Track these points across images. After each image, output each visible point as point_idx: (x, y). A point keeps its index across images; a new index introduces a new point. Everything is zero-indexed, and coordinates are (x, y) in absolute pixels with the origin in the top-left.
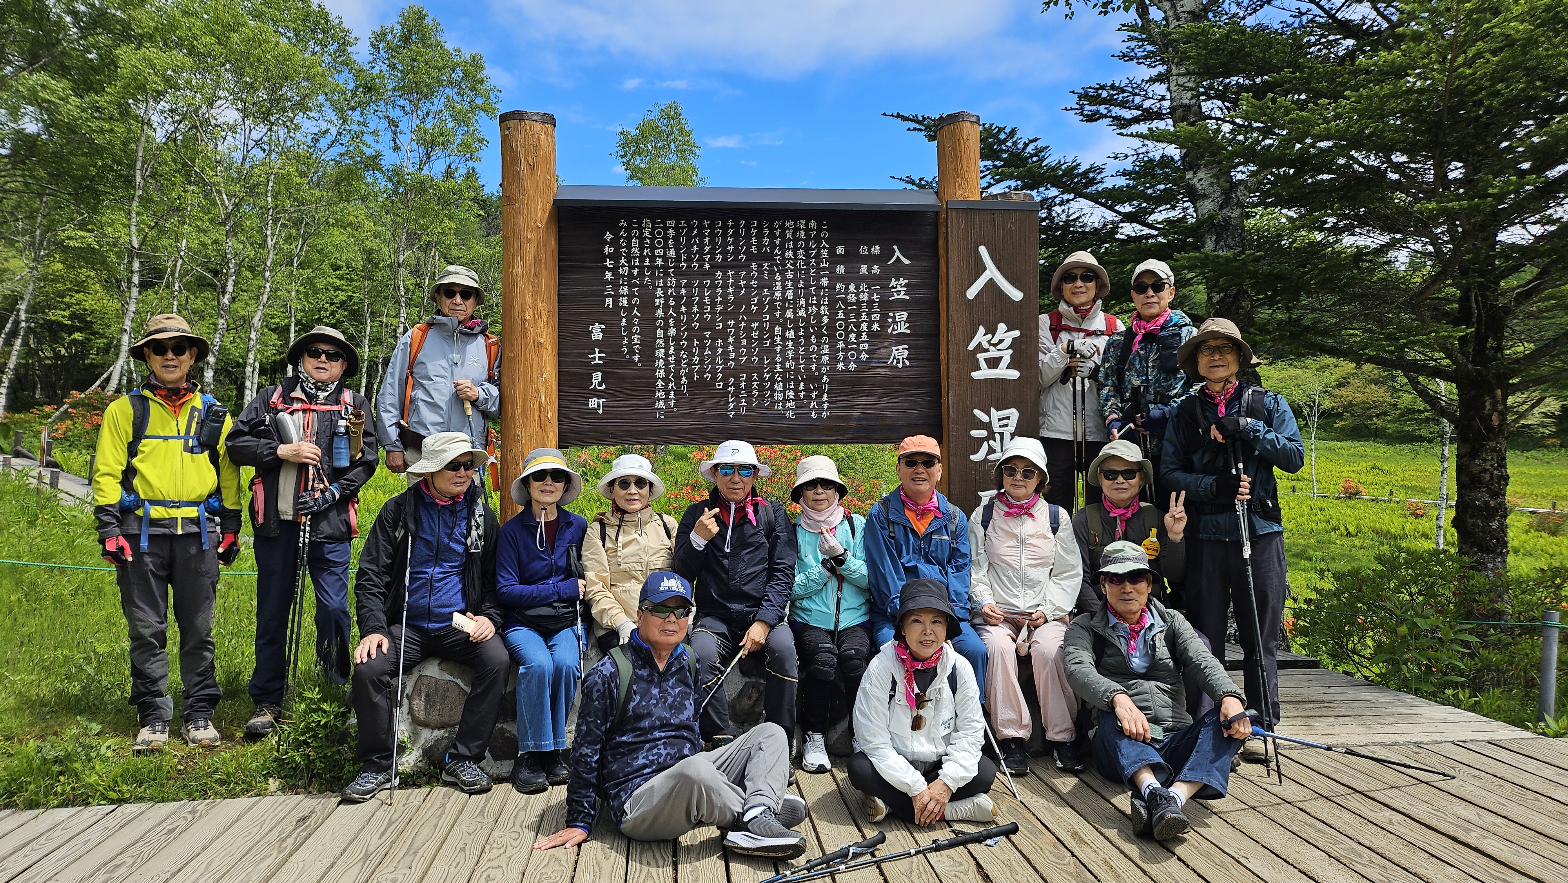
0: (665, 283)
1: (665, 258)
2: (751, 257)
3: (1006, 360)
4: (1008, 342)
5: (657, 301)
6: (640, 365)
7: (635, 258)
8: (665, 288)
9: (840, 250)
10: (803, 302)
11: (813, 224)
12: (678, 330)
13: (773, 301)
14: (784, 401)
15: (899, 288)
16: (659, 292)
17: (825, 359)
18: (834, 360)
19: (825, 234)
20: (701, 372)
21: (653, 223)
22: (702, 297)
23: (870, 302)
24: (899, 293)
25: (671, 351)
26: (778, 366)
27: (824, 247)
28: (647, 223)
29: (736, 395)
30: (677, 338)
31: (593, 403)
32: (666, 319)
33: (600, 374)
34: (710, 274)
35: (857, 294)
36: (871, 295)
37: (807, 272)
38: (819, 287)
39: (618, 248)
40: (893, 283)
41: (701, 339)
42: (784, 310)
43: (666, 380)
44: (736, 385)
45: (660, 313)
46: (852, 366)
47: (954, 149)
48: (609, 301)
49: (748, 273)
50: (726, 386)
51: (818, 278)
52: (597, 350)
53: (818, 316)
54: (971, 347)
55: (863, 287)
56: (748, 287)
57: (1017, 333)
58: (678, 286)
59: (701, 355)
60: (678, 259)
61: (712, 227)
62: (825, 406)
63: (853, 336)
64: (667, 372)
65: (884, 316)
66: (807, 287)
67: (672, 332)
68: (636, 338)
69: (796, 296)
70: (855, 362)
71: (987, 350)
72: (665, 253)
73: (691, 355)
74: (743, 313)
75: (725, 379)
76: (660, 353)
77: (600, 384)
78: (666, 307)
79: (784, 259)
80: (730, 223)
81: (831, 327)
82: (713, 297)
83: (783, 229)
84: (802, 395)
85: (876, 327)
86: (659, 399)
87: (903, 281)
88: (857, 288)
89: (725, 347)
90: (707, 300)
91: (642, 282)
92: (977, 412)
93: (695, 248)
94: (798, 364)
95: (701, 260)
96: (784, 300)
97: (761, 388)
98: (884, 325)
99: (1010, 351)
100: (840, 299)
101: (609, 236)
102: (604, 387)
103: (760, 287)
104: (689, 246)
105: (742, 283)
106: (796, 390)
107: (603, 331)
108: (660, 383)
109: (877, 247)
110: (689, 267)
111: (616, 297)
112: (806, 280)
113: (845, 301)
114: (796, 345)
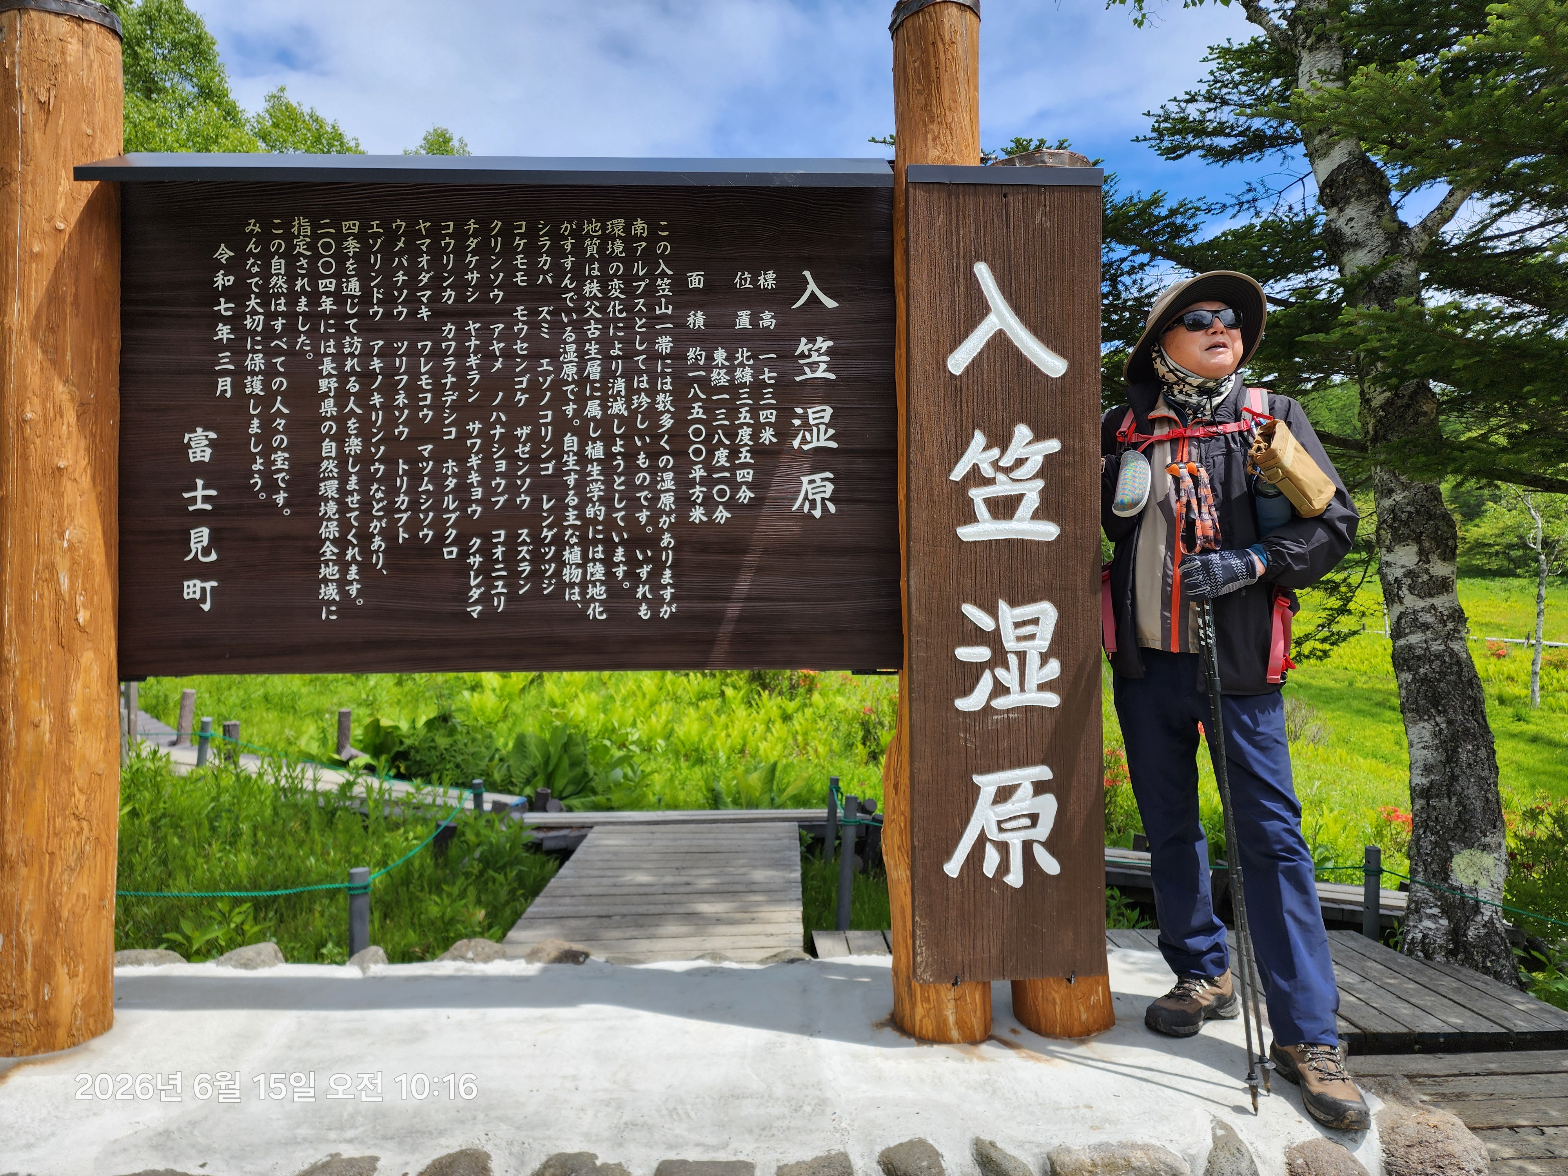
0: (340, 346)
1: (339, 297)
2: (514, 294)
3: (1032, 500)
4: (1035, 463)
5: (323, 384)
6: (287, 512)
7: (278, 296)
8: (340, 357)
9: (696, 280)
10: (620, 385)
11: (639, 227)
12: (367, 443)
13: (559, 384)
14: (584, 585)
15: (815, 357)
16: (328, 366)
17: (667, 500)
18: (684, 502)
19: (664, 247)
20: (414, 525)
21: (315, 226)
22: (414, 374)
23: (757, 387)
24: (814, 366)
25: (353, 483)
26: (572, 514)
27: (663, 275)
28: (302, 226)
29: (486, 570)
30: (365, 459)
31: (192, 589)
32: (341, 419)
33: (205, 531)
34: (432, 329)
35: (731, 371)
36: (757, 371)
37: (629, 325)
38: (653, 356)
39: (242, 277)
40: (803, 346)
41: (414, 459)
42: (582, 401)
43: (341, 543)
44: (486, 551)
45: (329, 407)
46: (722, 515)
47: (925, 64)
48: (225, 384)
49: (509, 327)
50: (464, 553)
51: (650, 338)
52: (200, 483)
53: (652, 414)
54: (958, 473)
55: (742, 354)
56: (509, 354)
57: (1053, 445)
58: (366, 354)
59: (413, 491)
60: (366, 298)
61: (435, 233)
62: (668, 594)
63: (721, 456)
64: (344, 525)
65: (785, 413)
66: (628, 356)
67: (354, 445)
68: (280, 459)
69: (608, 374)
70: (727, 506)
71: (991, 481)
72: (339, 287)
73: (392, 492)
74: (498, 408)
75: (462, 541)
76: (330, 488)
77: (206, 552)
78: (342, 396)
79: (582, 298)
80: (472, 226)
81: (678, 435)
82: (437, 374)
83: (579, 236)
84: (620, 571)
85: (768, 436)
86: (326, 581)
87: (823, 344)
88: (730, 357)
89: (463, 474)
90: (424, 381)
91: (292, 343)
92: (970, 610)
93: (401, 277)
94: (611, 509)
95: (413, 302)
96: (582, 380)
97: (537, 558)
98: (784, 431)
99: (1040, 484)
100: (696, 379)
101: (224, 254)
102: (213, 557)
103: (534, 356)
104: (388, 273)
105: (497, 347)
106: (608, 563)
107: (212, 444)
108: (329, 550)
109: (771, 275)
110: (388, 314)
111: (240, 375)
112: (628, 342)
113: (705, 383)
114: (608, 470)
